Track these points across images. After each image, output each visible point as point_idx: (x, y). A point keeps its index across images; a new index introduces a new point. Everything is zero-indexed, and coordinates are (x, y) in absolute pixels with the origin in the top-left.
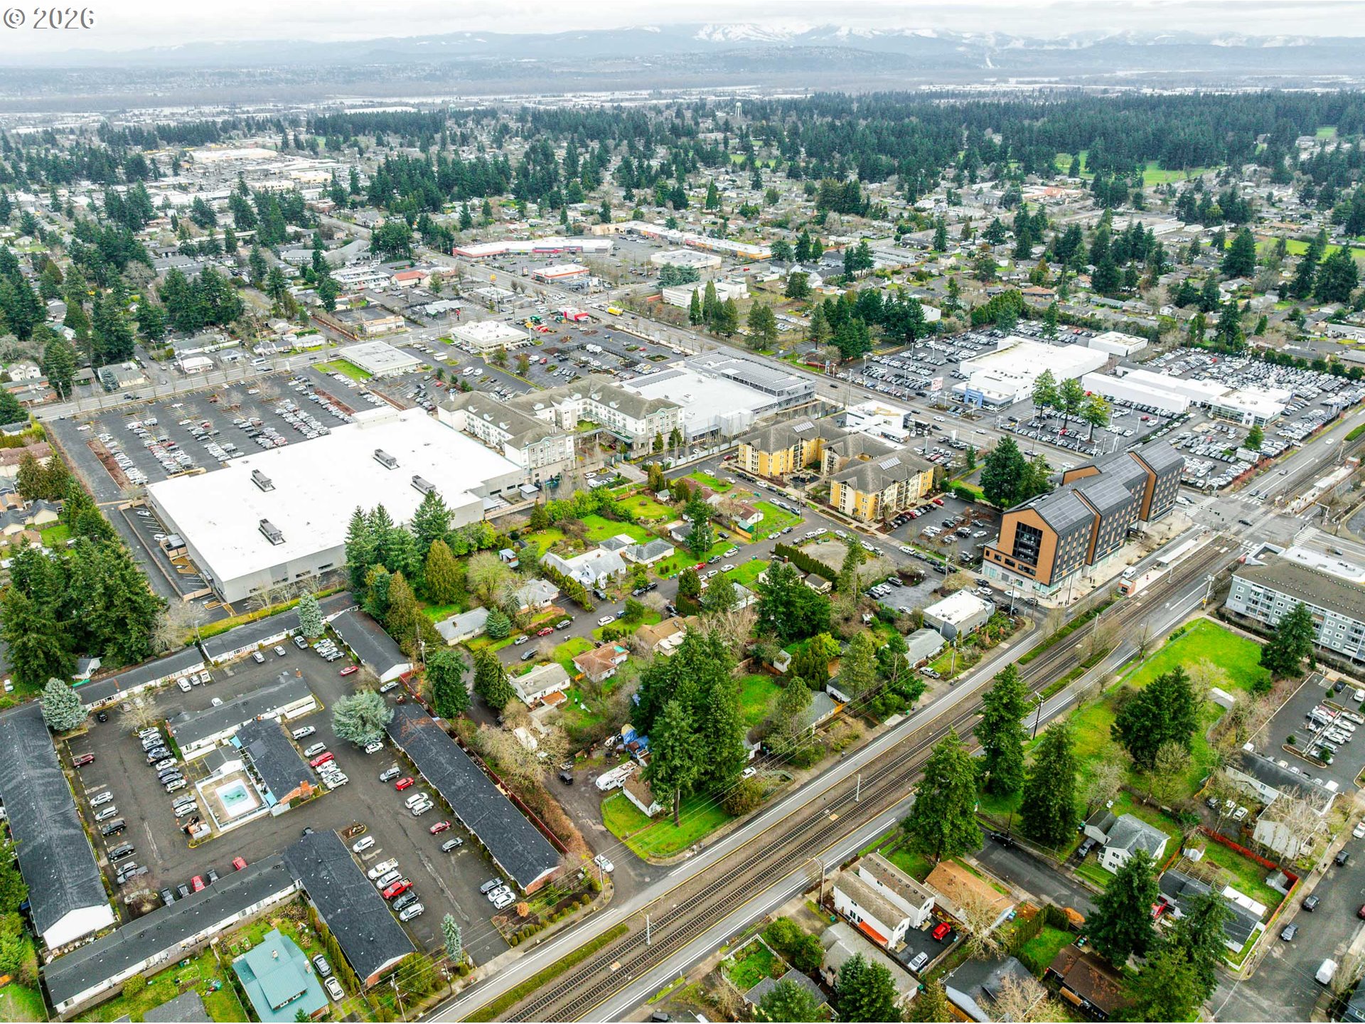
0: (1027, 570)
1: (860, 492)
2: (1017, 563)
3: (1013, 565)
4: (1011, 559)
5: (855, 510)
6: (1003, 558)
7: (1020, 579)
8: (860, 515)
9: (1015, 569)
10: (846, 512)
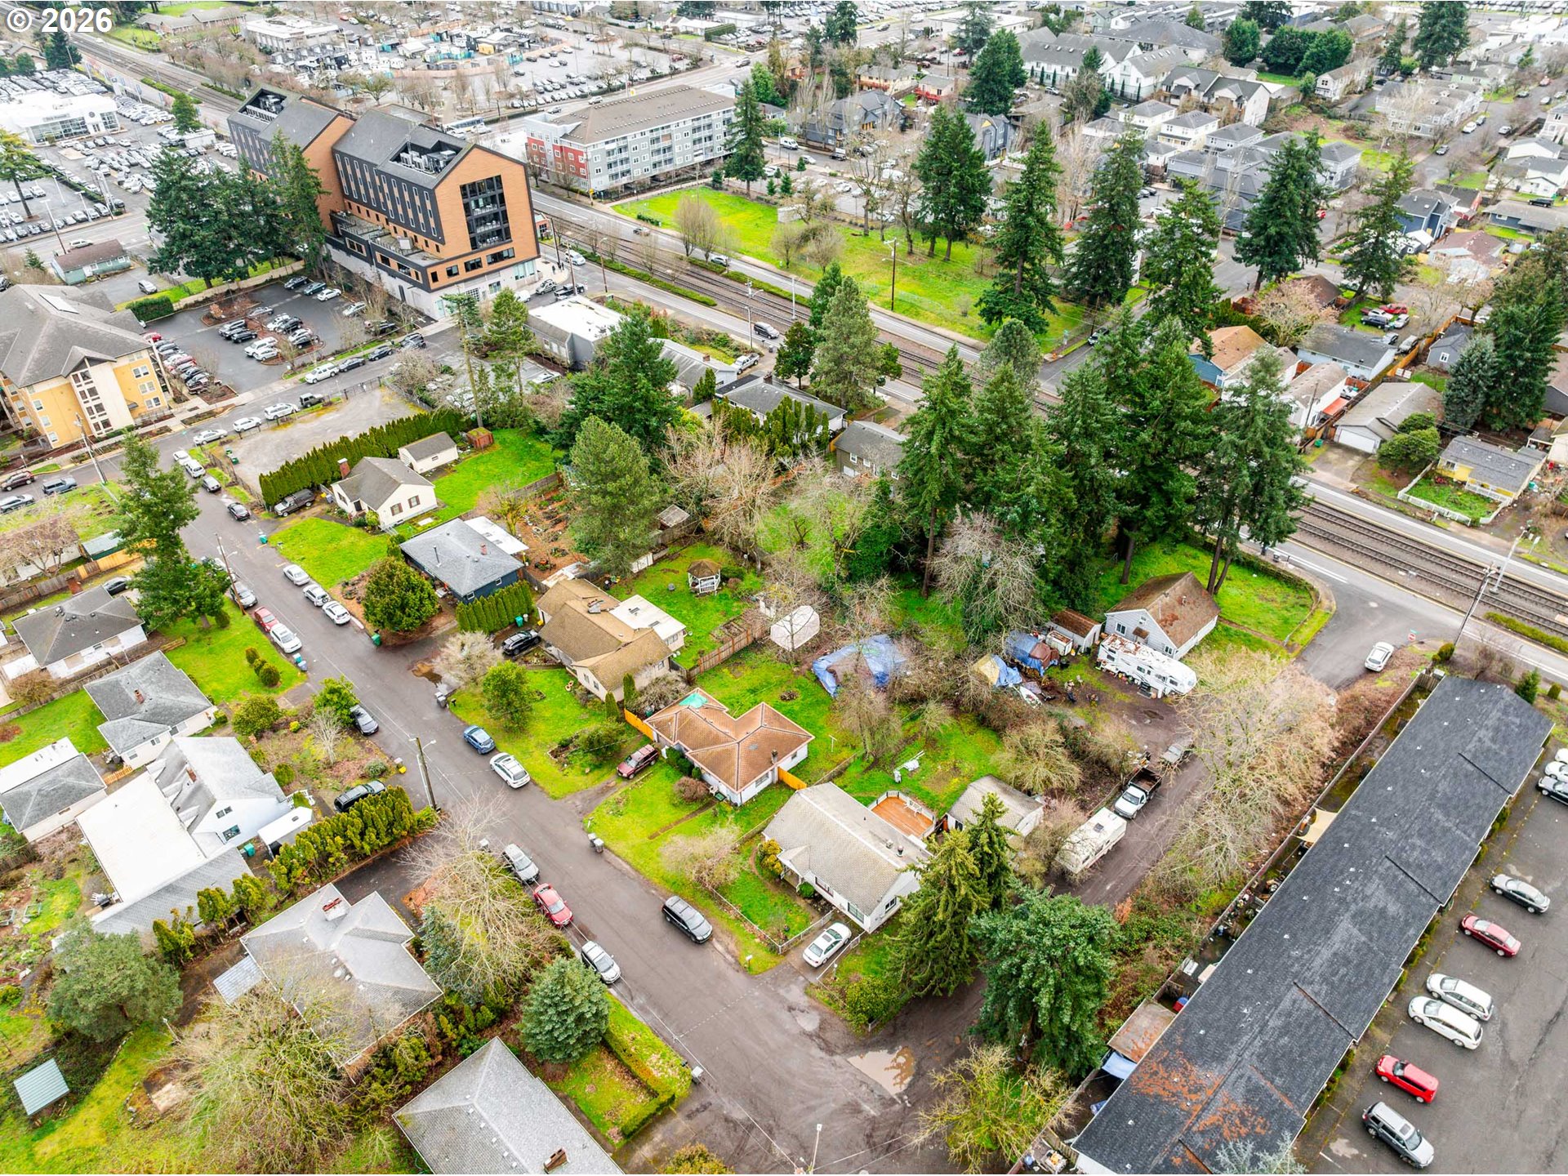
0: (498, 257)
1: (123, 362)
2: (484, 256)
3: (476, 265)
4: (471, 259)
5: (133, 408)
6: (461, 264)
7: (493, 279)
8: (147, 409)
9: (486, 268)
10: (116, 425)
